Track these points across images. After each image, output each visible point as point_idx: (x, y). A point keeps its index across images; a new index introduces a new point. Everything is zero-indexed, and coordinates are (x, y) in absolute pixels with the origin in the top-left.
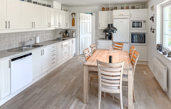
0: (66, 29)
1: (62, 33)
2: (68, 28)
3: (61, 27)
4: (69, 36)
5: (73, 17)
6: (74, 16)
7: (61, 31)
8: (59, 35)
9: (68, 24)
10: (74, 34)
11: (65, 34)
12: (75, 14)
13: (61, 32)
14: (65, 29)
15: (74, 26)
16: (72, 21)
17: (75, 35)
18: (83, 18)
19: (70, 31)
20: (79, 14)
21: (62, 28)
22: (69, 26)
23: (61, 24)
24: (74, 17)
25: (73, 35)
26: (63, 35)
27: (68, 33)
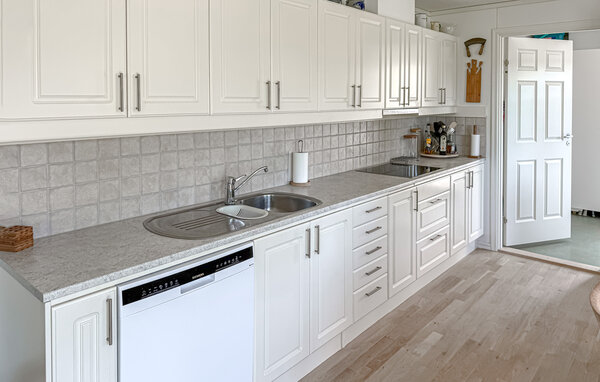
0: (436, 116)
1: (417, 133)
2: (445, 110)
3: (412, 104)
4: (449, 148)
5: (475, 56)
6: (480, 53)
7: (412, 124)
8: (404, 143)
9: (449, 94)
10: (476, 139)
11: (429, 141)
12: (482, 42)
13: (411, 131)
14: (431, 116)
15: (478, 101)
16: (469, 77)
17: (482, 147)
18: (528, 59)
19: (454, 124)
20: (506, 40)
21: (416, 111)
22: (450, 102)
23: (413, 94)
24: (479, 59)
25: (469, 145)
26: (423, 142)
27: (444, 133)
